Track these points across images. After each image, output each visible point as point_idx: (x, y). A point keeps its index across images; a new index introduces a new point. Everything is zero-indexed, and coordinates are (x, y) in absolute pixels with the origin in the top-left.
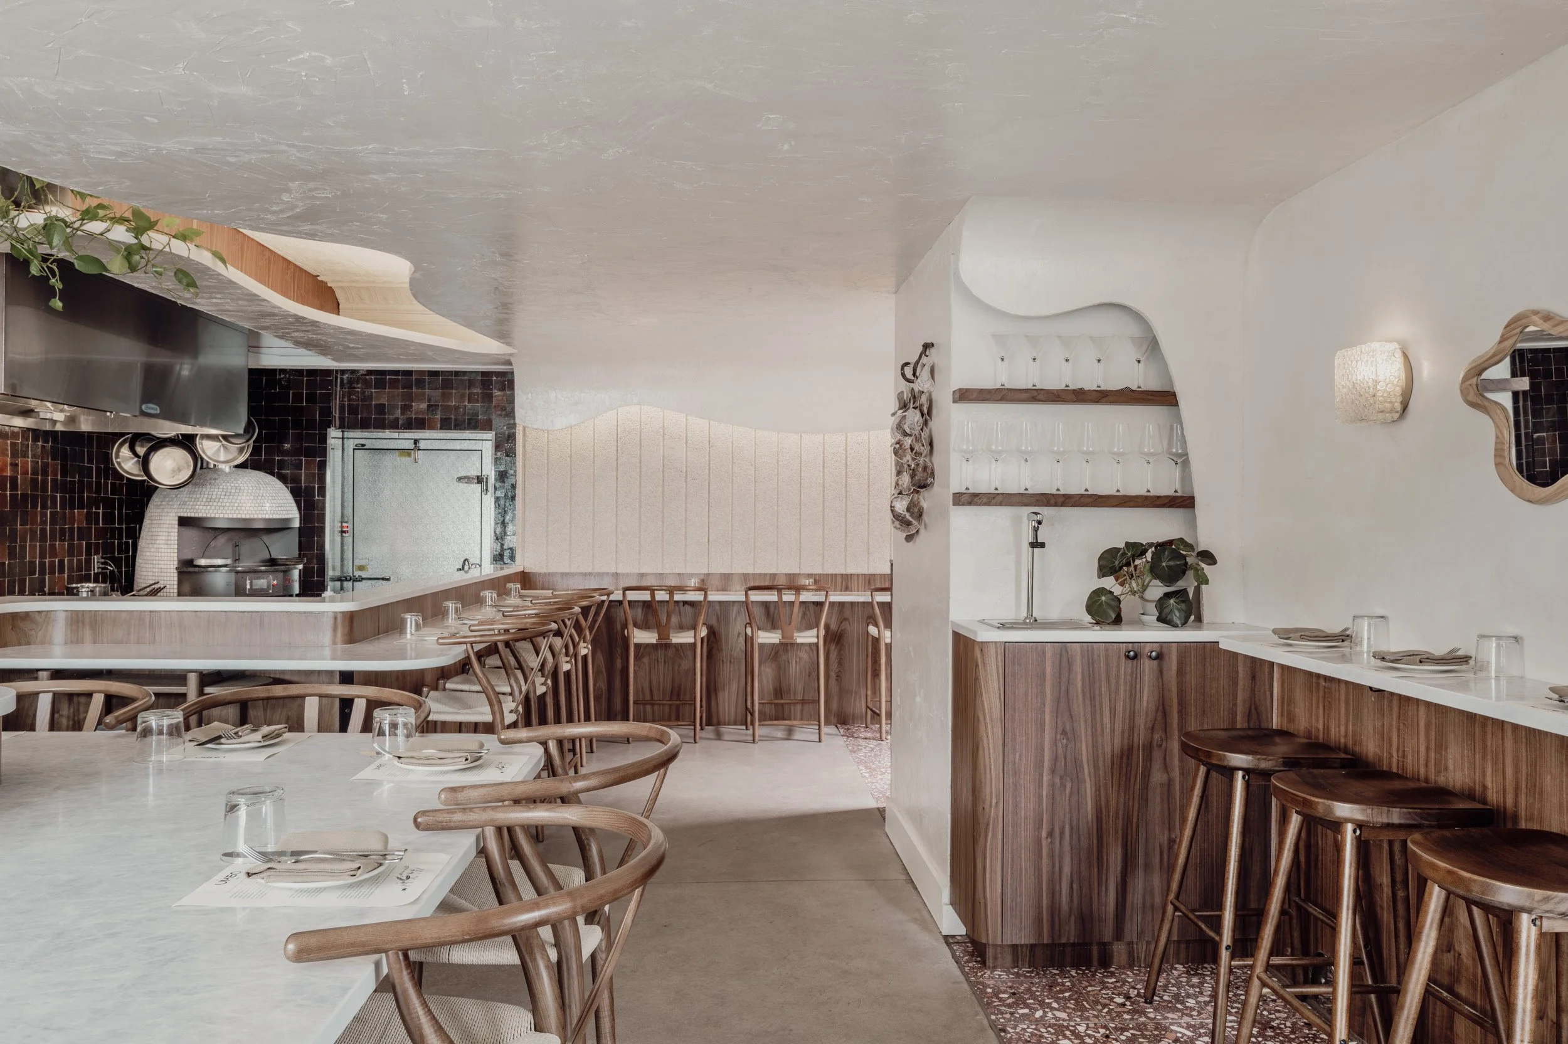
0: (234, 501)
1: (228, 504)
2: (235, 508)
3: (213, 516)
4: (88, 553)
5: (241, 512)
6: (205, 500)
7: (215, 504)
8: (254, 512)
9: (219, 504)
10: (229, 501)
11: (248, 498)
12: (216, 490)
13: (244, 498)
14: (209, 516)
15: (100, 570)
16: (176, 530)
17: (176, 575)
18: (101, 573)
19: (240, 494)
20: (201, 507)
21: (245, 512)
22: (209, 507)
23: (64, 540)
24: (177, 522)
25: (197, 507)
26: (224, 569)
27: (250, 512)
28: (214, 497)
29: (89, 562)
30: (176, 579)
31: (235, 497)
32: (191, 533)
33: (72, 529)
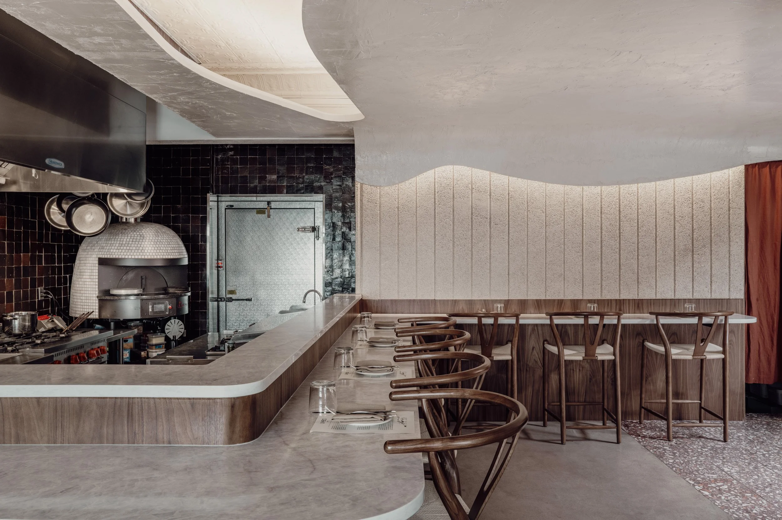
0: (139, 246)
1: (134, 248)
2: (140, 251)
3: (123, 257)
4: (33, 286)
5: (144, 254)
6: (117, 245)
7: (125, 248)
8: (154, 254)
9: (128, 248)
10: (136, 245)
11: (149, 243)
12: (126, 238)
13: (146, 243)
14: (120, 257)
15: (43, 298)
16: (97, 268)
17: (97, 301)
18: (44, 300)
19: (144, 240)
20: (114, 251)
21: (148, 254)
22: (120, 251)
23: (12, 277)
24: (97, 262)
25: (112, 250)
26: (132, 298)
27: (151, 254)
28: (124, 243)
29: (33, 293)
30: (97, 304)
31: (140, 243)
32: (108, 270)
33: (18, 269)
